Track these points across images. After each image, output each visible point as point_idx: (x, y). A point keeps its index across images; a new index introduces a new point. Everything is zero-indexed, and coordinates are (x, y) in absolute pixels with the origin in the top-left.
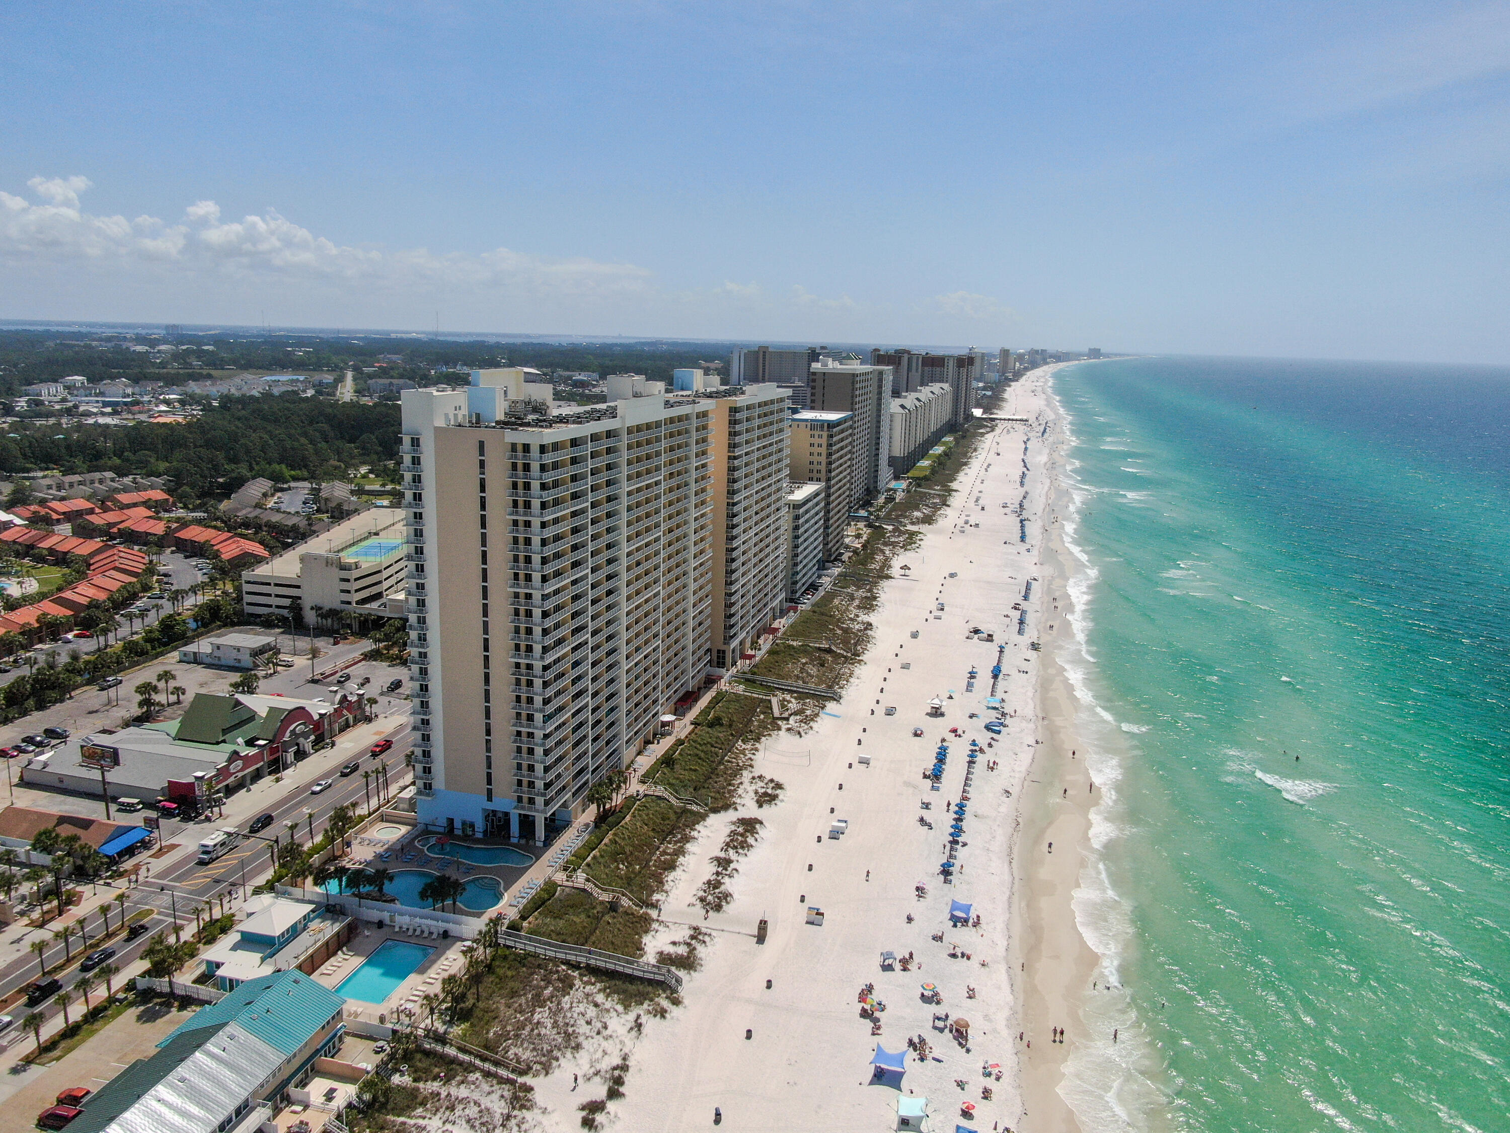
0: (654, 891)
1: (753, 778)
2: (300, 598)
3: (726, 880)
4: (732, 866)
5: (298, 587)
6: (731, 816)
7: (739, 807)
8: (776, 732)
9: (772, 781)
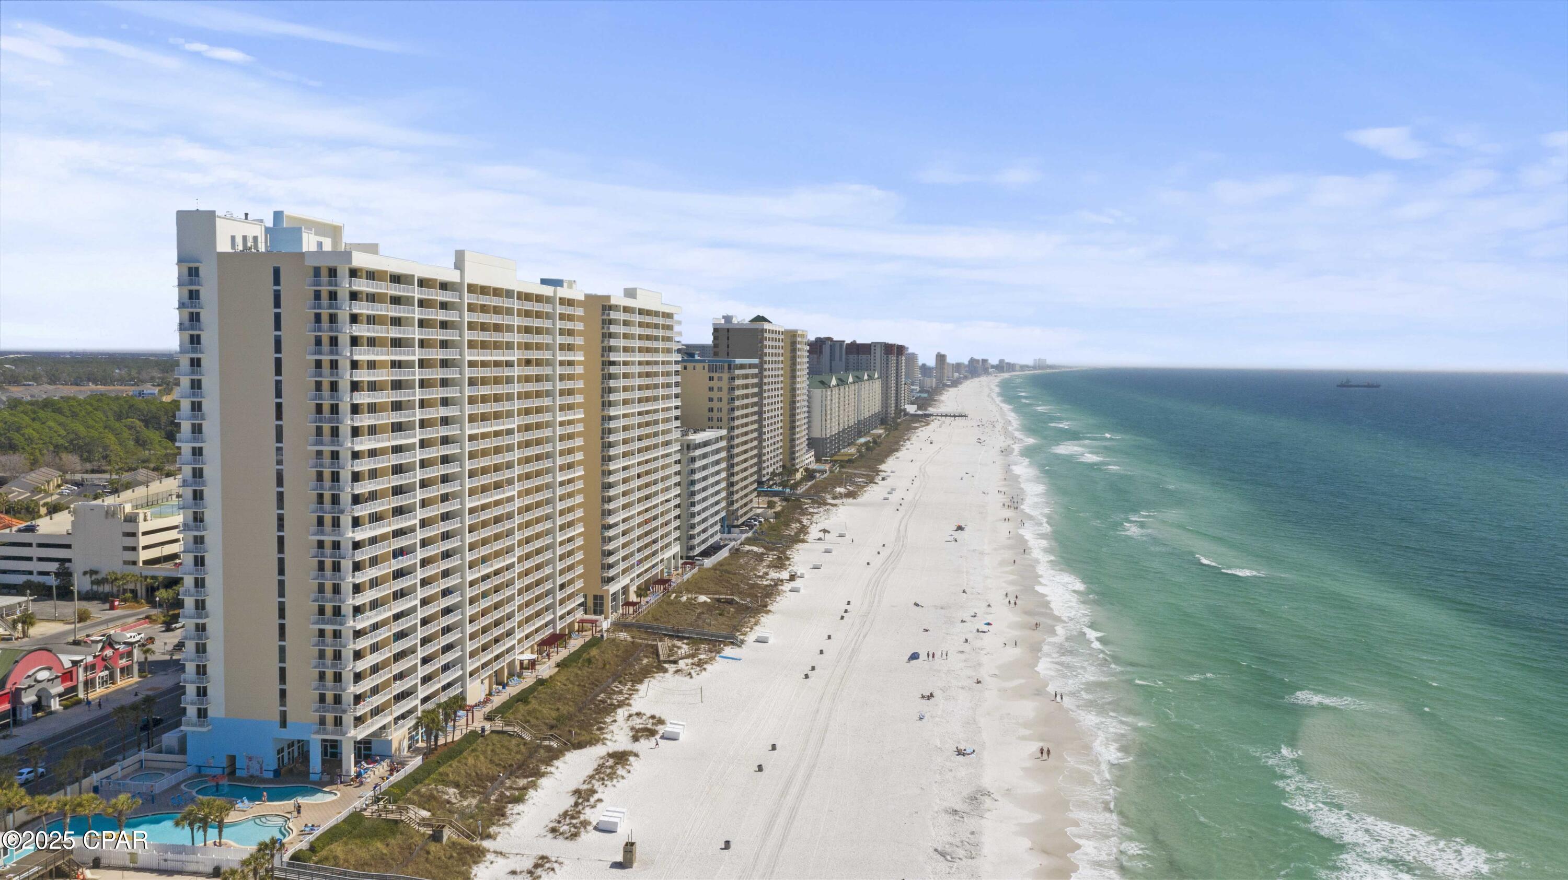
0: (493, 824)
1: (630, 716)
2: (69, 560)
3: (588, 811)
4: (596, 797)
5: (68, 546)
6: (599, 751)
7: (608, 743)
8: (661, 674)
9: (653, 717)
